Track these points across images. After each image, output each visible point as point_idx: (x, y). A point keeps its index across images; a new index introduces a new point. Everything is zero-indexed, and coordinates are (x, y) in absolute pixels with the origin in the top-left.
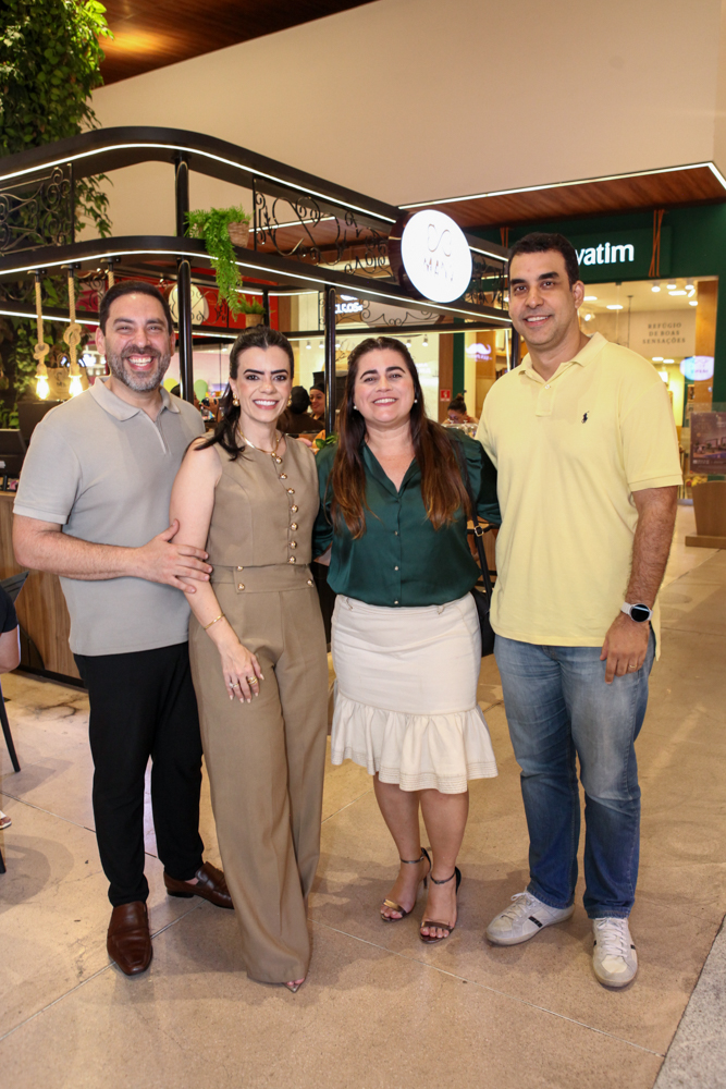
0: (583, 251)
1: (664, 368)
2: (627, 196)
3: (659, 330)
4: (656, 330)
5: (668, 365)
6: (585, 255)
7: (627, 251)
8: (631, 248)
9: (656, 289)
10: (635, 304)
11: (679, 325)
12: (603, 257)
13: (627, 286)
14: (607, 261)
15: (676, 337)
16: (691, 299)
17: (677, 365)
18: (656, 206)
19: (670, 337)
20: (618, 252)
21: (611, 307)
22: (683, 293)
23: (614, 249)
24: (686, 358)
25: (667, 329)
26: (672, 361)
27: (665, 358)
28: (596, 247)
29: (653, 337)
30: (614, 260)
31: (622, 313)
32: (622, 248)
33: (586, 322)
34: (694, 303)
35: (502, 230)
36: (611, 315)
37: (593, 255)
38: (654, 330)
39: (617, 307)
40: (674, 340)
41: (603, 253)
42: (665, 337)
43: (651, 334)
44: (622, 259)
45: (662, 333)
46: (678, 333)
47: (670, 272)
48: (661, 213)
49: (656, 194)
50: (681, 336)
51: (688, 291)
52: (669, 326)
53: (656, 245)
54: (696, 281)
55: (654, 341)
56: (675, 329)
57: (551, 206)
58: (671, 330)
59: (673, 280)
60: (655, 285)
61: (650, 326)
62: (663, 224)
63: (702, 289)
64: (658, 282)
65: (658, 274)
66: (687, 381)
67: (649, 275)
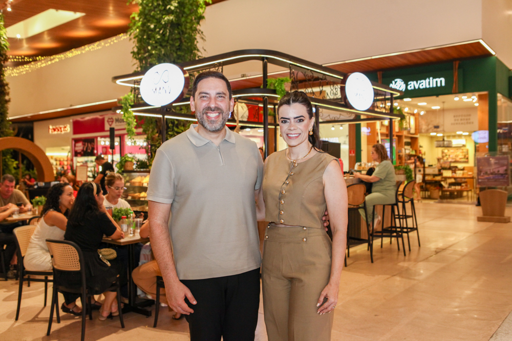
0: (419, 82)
1: (463, 137)
2: (440, 55)
3: (460, 118)
4: (458, 118)
5: (465, 136)
6: (420, 84)
7: (441, 81)
8: (443, 80)
9: (456, 99)
10: (446, 106)
11: (470, 115)
12: (429, 84)
13: (442, 98)
14: (431, 86)
15: (469, 121)
16: (475, 103)
17: (470, 136)
18: (455, 59)
19: (466, 121)
20: (437, 82)
21: (434, 108)
22: (470, 100)
23: (435, 80)
24: (475, 132)
25: (463, 118)
26: (467, 134)
27: (463, 132)
28: (425, 79)
29: (456, 122)
30: (435, 86)
31: (440, 110)
32: (438, 80)
33: (422, 116)
34: (477, 105)
35: (378, 73)
36: (434, 112)
37: (424, 84)
38: (456, 118)
39: (437, 107)
40: (467, 123)
41: (429, 82)
42: (463, 122)
43: (455, 120)
44: (439, 85)
45: (461, 120)
46: (469, 119)
47: (464, 90)
48: (457, 63)
49: (454, 54)
50: (471, 121)
51: (473, 99)
52: (465, 116)
53: (455, 78)
54: (477, 94)
55: (457, 124)
56: (468, 117)
57: (403, 61)
58: (466, 118)
59: (465, 94)
60: (456, 97)
61: (454, 116)
62: (459, 68)
63: (481, 98)
64: (457, 95)
65: (457, 91)
66: (476, 143)
67: (453, 92)
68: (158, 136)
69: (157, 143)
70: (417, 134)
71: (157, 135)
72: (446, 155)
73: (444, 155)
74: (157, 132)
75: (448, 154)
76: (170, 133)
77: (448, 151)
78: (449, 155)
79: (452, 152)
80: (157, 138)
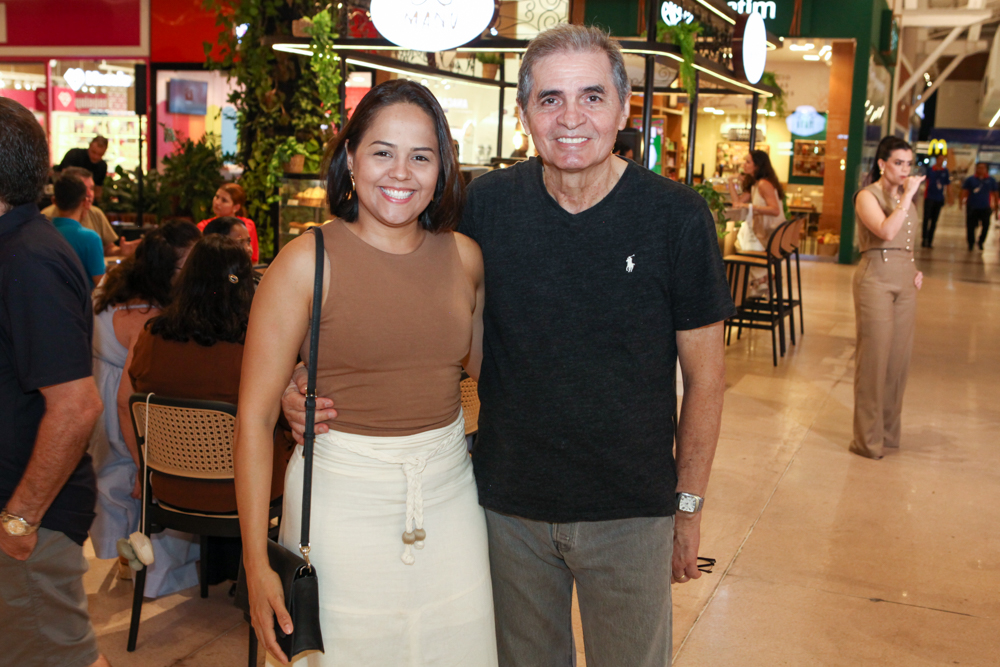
7: (769, 8)
8: (773, 6)
20: (761, 8)
23: (756, 5)
32: (764, 5)
41: (745, 8)
44: (764, 15)
47: (810, 32)
51: (824, 52)
53: (797, 5)
59: (810, 40)
60: (793, 43)
63: (837, 50)
64: (795, 40)
65: (799, 33)
66: (794, 137)
67: (790, 33)
68: (276, 94)
69: (274, 110)
70: (680, 109)
71: (274, 91)
72: (725, 156)
73: (721, 154)
74: (273, 87)
75: (729, 153)
76: (305, 89)
77: (730, 146)
78: (731, 156)
79: (739, 151)
80: (274, 98)
